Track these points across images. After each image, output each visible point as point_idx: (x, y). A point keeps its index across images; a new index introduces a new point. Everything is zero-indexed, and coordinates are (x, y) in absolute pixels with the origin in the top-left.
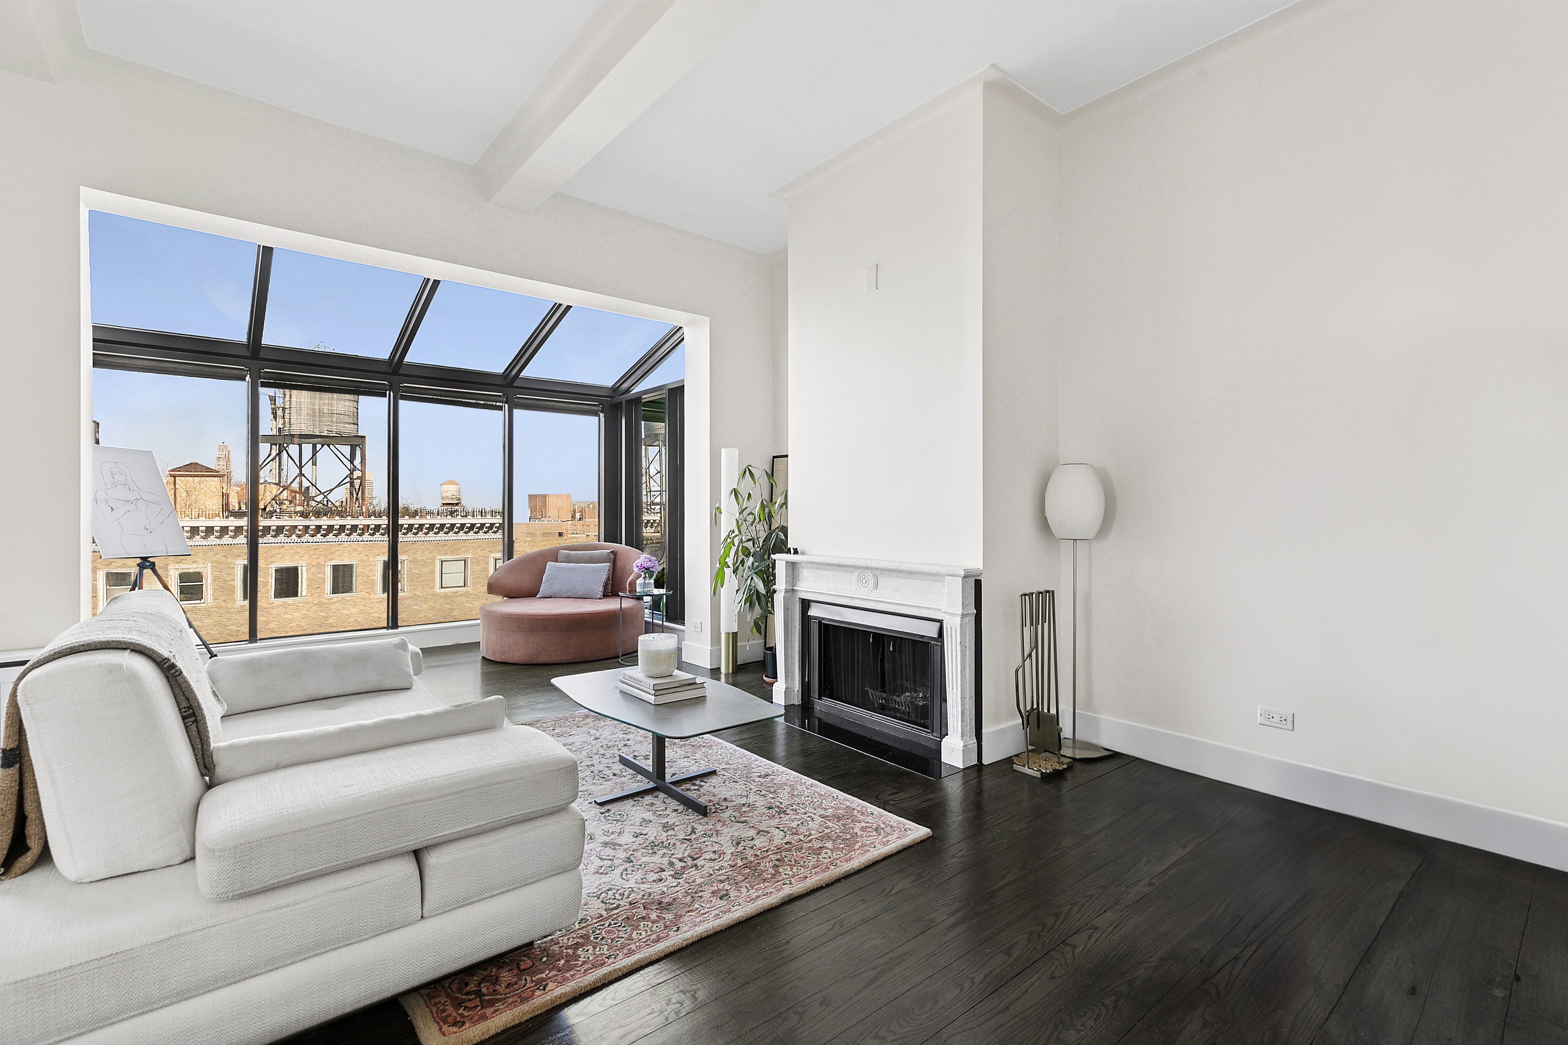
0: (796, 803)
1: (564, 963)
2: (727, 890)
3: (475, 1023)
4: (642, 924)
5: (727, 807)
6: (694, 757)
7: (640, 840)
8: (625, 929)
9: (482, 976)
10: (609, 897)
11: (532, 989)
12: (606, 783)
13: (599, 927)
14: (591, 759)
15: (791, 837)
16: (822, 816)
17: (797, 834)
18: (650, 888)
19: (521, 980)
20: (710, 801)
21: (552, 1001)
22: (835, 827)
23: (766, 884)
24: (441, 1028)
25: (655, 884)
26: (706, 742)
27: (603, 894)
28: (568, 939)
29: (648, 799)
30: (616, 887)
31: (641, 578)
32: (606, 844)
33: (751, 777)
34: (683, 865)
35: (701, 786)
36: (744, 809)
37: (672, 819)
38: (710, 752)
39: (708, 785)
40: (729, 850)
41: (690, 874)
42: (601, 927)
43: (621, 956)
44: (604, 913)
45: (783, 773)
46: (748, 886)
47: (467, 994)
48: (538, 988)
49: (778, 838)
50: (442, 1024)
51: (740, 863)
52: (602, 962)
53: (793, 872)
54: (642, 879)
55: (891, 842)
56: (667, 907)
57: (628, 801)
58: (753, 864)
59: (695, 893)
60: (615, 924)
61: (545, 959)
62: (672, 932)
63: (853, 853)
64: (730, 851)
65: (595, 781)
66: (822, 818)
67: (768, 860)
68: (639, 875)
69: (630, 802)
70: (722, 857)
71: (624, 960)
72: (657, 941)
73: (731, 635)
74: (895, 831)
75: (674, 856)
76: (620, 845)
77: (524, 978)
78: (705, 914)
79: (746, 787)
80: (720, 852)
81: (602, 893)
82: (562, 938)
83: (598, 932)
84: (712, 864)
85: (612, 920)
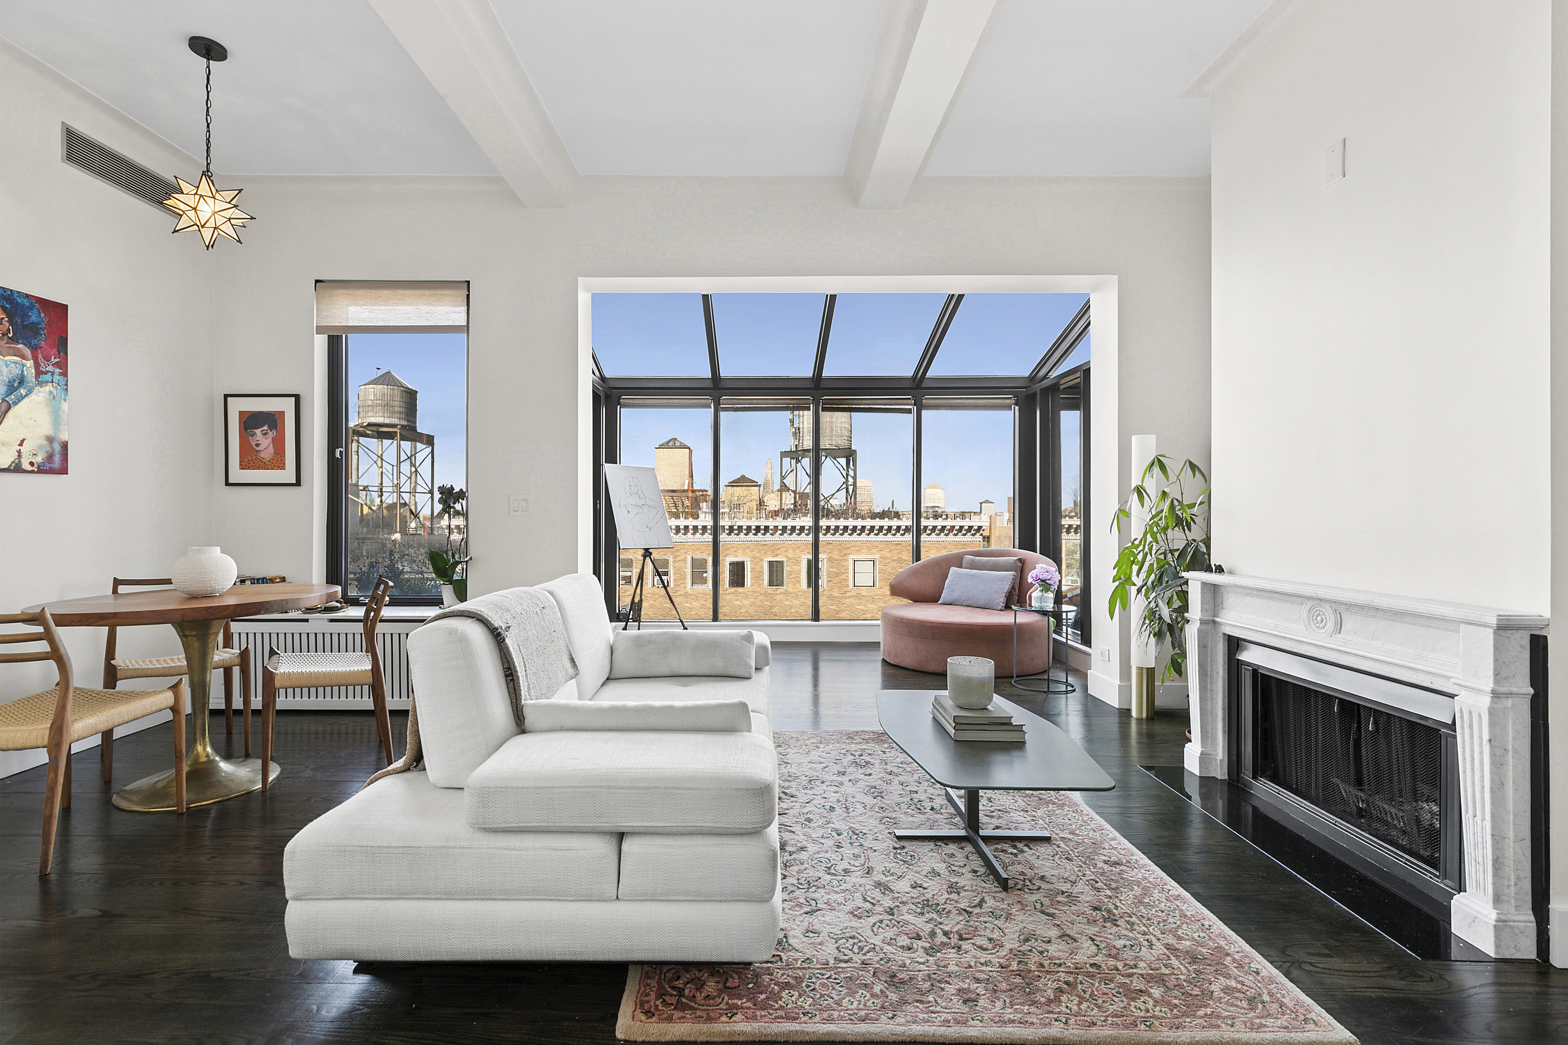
0: (1139, 914)
1: (764, 999)
2: (978, 995)
3: (661, 1021)
4: (860, 991)
5: (1039, 888)
6: (1034, 813)
7: (915, 893)
8: (841, 989)
9: (693, 976)
10: (847, 945)
11: (721, 1012)
12: (920, 816)
13: (818, 975)
14: (918, 785)
15: (1104, 959)
16: (1168, 947)
17: (1115, 957)
18: (893, 954)
19: (719, 997)
20: (1023, 873)
21: (730, 1034)
22: (1181, 969)
23: (1033, 1009)
24: (635, 1011)
25: (902, 951)
26: (1060, 798)
27: (843, 940)
28: (783, 975)
29: (952, 848)
30: (860, 937)
31: (1037, 591)
32: (878, 884)
33: (1093, 859)
34: (944, 941)
35: (1022, 851)
36: (1060, 898)
37: (965, 880)
38: (1057, 812)
39: (1031, 852)
40: (1011, 943)
41: (945, 956)
42: (820, 976)
43: (817, 1019)
44: (832, 961)
45: (1143, 866)
46: (1008, 1001)
47: (673, 988)
48: (727, 1014)
49: (1085, 952)
50: (638, 1007)
51: (1014, 966)
52: (797, 1016)
53: (1080, 1008)
54: (891, 939)
55: (1266, 1029)
56: (898, 985)
57: (929, 843)
58: (1030, 975)
59: (939, 982)
60: (835, 979)
61: (751, 986)
62: (885, 1018)
63: (1188, 1020)
64: (1011, 946)
65: (908, 810)
66: (1168, 949)
67: (1054, 977)
68: (890, 933)
69: (931, 845)
70: (996, 950)
71: (818, 1025)
72: (863, 1020)
73: (1145, 671)
74: (1283, 1014)
75: (941, 926)
76: (892, 891)
77: (722, 996)
78: (934, 1013)
79: (1080, 871)
80: (997, 942)
81: (843, 938)
82: (778, 970)
83: (814, 980)
84: (979, 953)
85: (835, 973)
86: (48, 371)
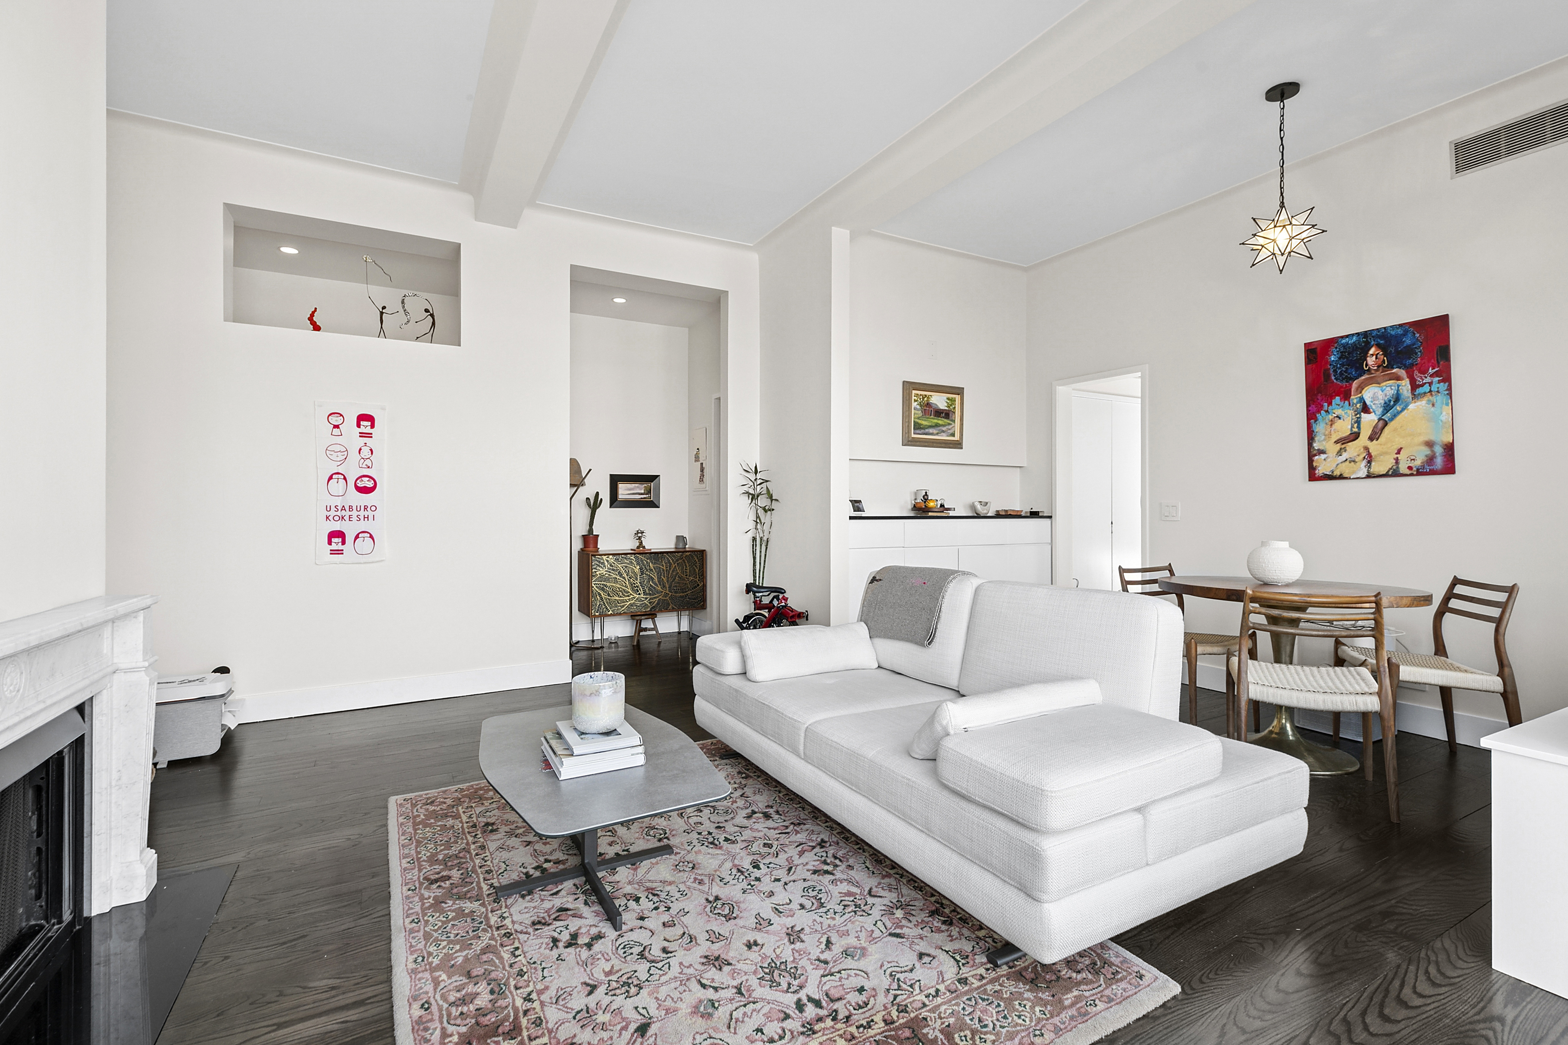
86: (1426, 383)
